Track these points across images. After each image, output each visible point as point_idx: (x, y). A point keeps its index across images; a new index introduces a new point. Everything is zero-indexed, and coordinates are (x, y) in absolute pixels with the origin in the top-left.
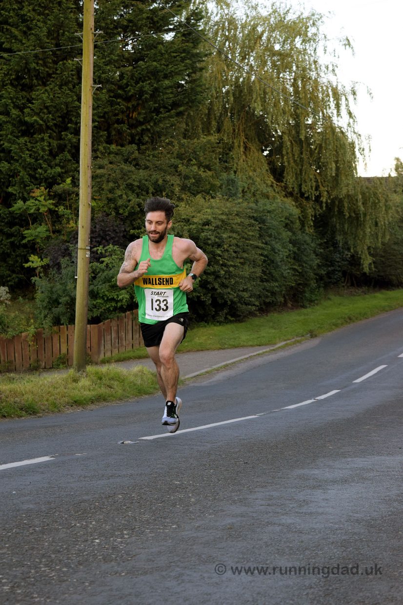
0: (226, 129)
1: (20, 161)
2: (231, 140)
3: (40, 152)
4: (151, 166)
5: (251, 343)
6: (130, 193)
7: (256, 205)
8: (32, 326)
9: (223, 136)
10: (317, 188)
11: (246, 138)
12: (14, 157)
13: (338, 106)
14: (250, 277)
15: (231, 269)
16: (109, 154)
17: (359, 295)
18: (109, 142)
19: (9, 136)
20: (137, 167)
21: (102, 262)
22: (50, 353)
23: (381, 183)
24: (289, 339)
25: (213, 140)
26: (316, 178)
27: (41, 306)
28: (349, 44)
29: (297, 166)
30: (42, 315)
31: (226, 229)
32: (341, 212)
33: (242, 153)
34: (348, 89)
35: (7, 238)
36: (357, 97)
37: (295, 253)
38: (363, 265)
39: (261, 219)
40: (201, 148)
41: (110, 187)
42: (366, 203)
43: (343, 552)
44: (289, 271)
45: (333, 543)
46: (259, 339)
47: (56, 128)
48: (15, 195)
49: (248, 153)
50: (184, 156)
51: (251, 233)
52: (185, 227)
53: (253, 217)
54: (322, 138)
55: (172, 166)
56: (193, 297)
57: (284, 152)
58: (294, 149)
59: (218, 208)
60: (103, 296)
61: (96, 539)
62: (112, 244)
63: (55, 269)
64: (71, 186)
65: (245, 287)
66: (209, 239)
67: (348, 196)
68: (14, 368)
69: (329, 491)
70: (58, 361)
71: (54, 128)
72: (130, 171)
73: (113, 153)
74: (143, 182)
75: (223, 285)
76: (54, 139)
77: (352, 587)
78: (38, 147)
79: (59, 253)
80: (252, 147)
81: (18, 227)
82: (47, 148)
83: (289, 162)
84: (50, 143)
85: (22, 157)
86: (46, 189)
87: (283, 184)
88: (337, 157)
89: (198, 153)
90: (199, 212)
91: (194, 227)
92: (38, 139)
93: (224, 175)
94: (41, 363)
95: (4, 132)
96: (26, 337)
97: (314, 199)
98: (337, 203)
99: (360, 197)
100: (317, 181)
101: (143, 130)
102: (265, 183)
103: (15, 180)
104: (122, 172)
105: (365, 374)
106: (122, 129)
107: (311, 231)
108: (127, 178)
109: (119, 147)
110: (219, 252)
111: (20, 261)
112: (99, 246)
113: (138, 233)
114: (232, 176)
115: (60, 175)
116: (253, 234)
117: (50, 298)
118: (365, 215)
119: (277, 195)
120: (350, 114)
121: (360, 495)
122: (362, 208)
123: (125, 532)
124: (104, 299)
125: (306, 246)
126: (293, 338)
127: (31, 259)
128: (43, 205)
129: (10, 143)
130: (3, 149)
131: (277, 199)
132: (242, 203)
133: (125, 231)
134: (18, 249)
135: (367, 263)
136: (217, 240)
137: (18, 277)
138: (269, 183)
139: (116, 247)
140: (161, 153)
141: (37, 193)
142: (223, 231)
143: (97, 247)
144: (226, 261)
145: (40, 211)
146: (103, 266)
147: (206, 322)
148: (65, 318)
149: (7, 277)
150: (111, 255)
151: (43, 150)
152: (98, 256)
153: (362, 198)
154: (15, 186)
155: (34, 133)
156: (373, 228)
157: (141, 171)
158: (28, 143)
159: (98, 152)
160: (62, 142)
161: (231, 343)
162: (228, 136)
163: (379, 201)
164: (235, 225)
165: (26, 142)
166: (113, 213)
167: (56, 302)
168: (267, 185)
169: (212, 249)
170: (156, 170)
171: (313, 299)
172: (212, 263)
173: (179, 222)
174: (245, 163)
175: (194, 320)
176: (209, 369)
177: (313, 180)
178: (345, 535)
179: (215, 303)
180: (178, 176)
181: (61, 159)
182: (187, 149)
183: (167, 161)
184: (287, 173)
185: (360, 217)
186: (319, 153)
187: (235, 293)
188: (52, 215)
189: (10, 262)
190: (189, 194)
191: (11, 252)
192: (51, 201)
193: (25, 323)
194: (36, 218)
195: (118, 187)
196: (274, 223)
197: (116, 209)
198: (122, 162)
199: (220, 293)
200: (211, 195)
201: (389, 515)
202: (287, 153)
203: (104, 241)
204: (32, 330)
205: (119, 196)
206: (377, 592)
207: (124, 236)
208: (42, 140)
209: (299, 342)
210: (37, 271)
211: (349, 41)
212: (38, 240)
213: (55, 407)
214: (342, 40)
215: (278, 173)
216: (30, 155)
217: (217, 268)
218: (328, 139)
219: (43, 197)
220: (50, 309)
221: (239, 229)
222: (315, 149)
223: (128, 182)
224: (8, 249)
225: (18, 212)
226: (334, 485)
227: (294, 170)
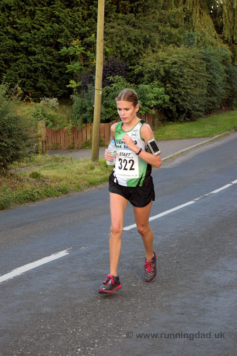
0: (189, 2)
1: (65, 23)
2: (191, 9)
3: (77, 18)
4: (143, 27)
5: (199, 136)
6: (129, 43)
7: (205, 50)
8: (71, 124)
9: (187, 6)
11: (201, 7)
12: (61, 20)
14: (200, 95)
15: (189, 90)
16: (118, 19)
18: (118, 12)
19: (59, 8)
20: (134, 27)
21: (112, 86)
22: (81, 139)
24: (221, 133)
25: (180, 11)
27: (76, 112)
29: (231, 24)
30: (77, 117)
31: (186, 66)
33: (198, 16)
35: (57, 69)
37: (227, 78)
39: (207, 58)
40: (172, 16)
41: (117, 40)
44: (223, 90)
46: (204, 133)
47: (86, 3)
48: (62, 43)
49: (201, 17)
50: (162, 20)
51: (201, 68)
52: (161, 65)
53: (203, 58)
55: (155, 26)
56: (165, 107)
57: (223, 16)
58: (230, 14)
59: (182, 54)
60: (112, 106)
61: (79, 348)
62: (118, 75)
63: (85, 88)
64: (95, 38)
65: (196, 101)
66: (176, 73)
68: (60, 147)
69: (219, 299)
70: (85, 144)
71: (85, 3)
72: (129, 30)
73: (120, 18)
74: (138, 37)
75: (183, 100)
76: (85, 10)
78: (76, 15)
79: (87, 80)
80: (204, 13)
81: (63, 62)
82: (81, 16)
83: (226, 22)
84: (82, 13)
85: (66, 21)
86: (80, 40)
87: (222, 36)
89: (171, 19)
90: (170, 56)
91: (167, 65)
92: (75, 10)
93: (187, 32)
94: (75, 145)
95: (56, 6)
96: (67, 130)
101: (138, 4)
102: (211, 35)
103: (62, 35)
104: (125, 30)
106: (126, 4)
108: (128, 34)
109: (124, 15)
110: (181, 81)
111: (64, 82)
112: (110, 76)
113: (134, 68)
114: (192, 33)
115: (88, 32)
116: (202, 68)
117: (81, 107)
119: (218, 43)
123: (96, 341)
124: (112, 108)
125: (235, 74)
126: (224, 132)
127: (70, 82)
128: (78, 50)
129: (59, 12)
130: (55, 15)
131: (218, 45)
132: (197, 49)
133: (126, 66)
134: (64, 75)
136: (180, 73)
137: (63, 92)
138: (214, 35)
139: (120, 77)
140: (149, 18)
141: (74, 43)
142: (184, 68)
143: (109, 76)
144: (185, 86)
145: (76, 54)
146: (113, 88)
147: (173, 121)
148: (90, 119)
149: (57, 91)
150: (117, 81)
151: (79, 17)
152: (109, 82)
154: (61, 38)
155: (73, 7)
157: (136, 30)
158: (69, 12)
159: (111, 18)
160: (89, 12)
161: (187, 136)
162: (190, 6)
164: (192, 63)
165: (68, 11)
166: (119, 55)
167: (84, 110)
168: (213, 36)
169: (177, 79)
170: (145, 29)
172: (177, 87)
173: (158, 62)
174: (199, 23)
175: (165, 120)
176: (172, 155)
179: (178, 110)
180: (158, 33)
181: (89, 22)
182: (164, 16)
183: (153, 23)
184: (225, 29)
187: (190, 104)
188: (83, 56)
189: (59, 83)
190: (165, 44)
191: (59, 77)
192: (83, 48)
193: (66, 121)
194: (74, 58)
195: (123, 39)
196: (215, 61)
197: (121, 53)
198: (125, 24)
199: (181, 105)
200: (177, 45)
202: (225, 17)
203: (113, 73)
204: (70, 125)
205: (123, 45)
207: (126, 70)
208: (78, 10)
209: (228, 134)
210: (74, 90)
212: (75, 71)
213: (79, 188)
215: (219, 29)
216: (71, 20)
217: (180, 90)
219: (78, 46)
220: (81, 114)
221: (194, 66)
223: (128, 36)
224: (58, 75)
225: (63, 54)
226: (224, 290)
227: (229, 27)
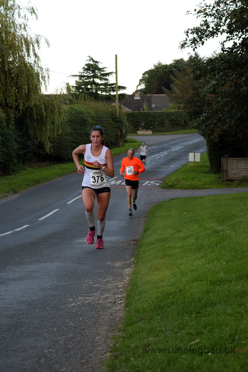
10: (16, 101)
13: (28, 50)
17: (44, 167)
23: (55, 98)
26: (15, 94)
28: (34, 12)
29: (4, 87)
32: (31, 116)
34: (34, 39)
36: (40, 45)
37: (3, 141)
38: (46, 148)
42: (47, 110)
43: (10, 321)
45: (5, 316)
54: (19, 70)
58: (1, 76)
67: (35, 106)
69: (9, 286)
77: (11, 342)
88: (28, 82)
97: (14, 107)
98: (29, 110)
99: (43, 106)
100: (16, 97)
105: (46, 215)
107: (13, 127)
118: (46, 117)
120: (36, 55)
121: (28, 287)
122: (45, 113)
125: (10, 137)
126: (2, 194)
135: (48, 147)
153: (44, 107)
156: (52, 126)
163: (55, 109)
171: (15, 170)
177: (14, 95)
178: (13, 311)
185: (44, 119)
186: (17, 79)
201: (43, 298)
206: (27, 344)
209: (6, 196)
211: (34, 10)
214: (29, 9)
218: (23, 70)
222: (15, 77)
226: (13, 281)
227: (2, 89)
